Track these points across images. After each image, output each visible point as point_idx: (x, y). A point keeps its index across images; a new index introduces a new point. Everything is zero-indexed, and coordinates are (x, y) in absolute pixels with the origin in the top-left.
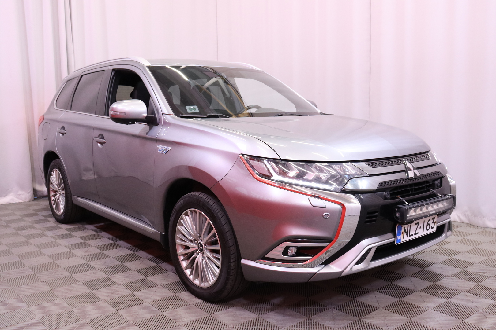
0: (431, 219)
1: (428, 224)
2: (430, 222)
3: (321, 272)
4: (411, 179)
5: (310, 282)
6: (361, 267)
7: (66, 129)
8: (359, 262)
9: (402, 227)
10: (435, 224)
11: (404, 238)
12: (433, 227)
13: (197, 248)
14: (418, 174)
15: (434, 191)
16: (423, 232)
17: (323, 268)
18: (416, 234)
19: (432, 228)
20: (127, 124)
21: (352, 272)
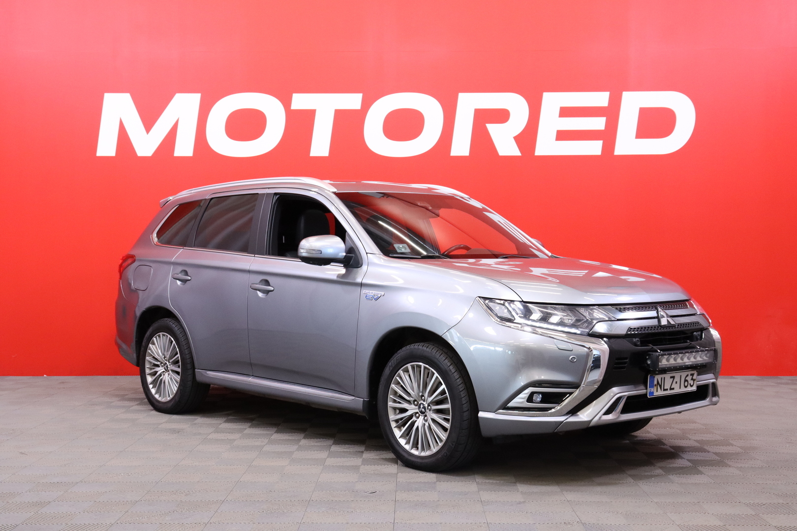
0: (689, 375)
1: (686, 381)
2: (689, 378)
3: (568, 420)
4: (664, 326)
5: (556, 432)
6: (610, 417)
7: (189, 274)
8: (608, 412)
9: (654, 377)
10: (695, 382)
11: (657, 391)
12: (692, 384)
13: (417, 411)
14: (672, 323)
15: (692, 343)
16: (680, 388)
17: (570, 417)
18: (671, 389)
19: (691, 386)
20: (321, 265)
21: (601, 423)
